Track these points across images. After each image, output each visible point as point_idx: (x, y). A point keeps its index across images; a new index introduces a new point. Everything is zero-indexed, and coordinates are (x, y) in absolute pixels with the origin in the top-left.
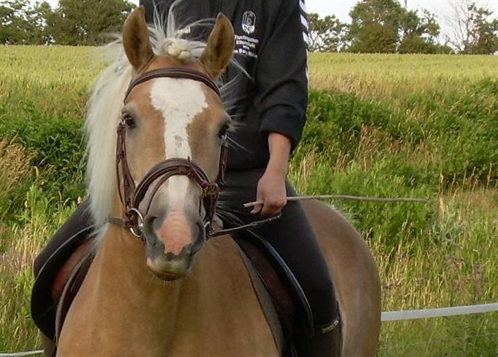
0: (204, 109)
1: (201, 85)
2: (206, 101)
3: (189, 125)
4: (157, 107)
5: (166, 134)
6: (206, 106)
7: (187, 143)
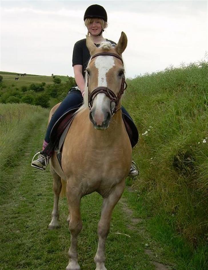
0: (113, 66)
1: (113, 57)
2: (114, 63)
3: (107, 73)
4: (97, 67)
5: (98, 78)
6: (114, 65)
7: (105, 80)
